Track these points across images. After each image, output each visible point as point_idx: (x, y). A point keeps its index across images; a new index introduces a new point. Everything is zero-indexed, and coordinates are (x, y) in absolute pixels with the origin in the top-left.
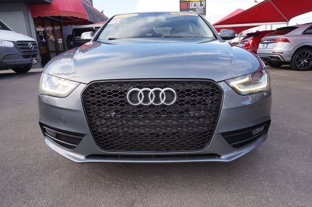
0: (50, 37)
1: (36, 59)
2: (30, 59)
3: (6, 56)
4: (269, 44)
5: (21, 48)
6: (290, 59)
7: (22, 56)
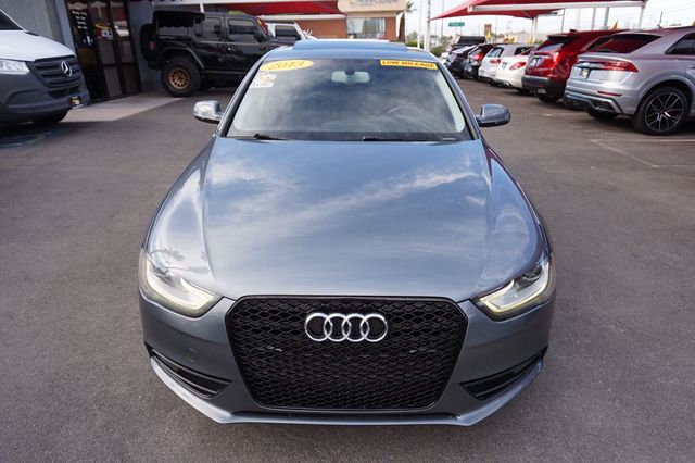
0: (103, 32)
1: (79, 99)
2: (65, 99)
3: (13, 95)
4: (593, 71)
5: (44, 76)
6: (635, 109)
7: (50, 93)
